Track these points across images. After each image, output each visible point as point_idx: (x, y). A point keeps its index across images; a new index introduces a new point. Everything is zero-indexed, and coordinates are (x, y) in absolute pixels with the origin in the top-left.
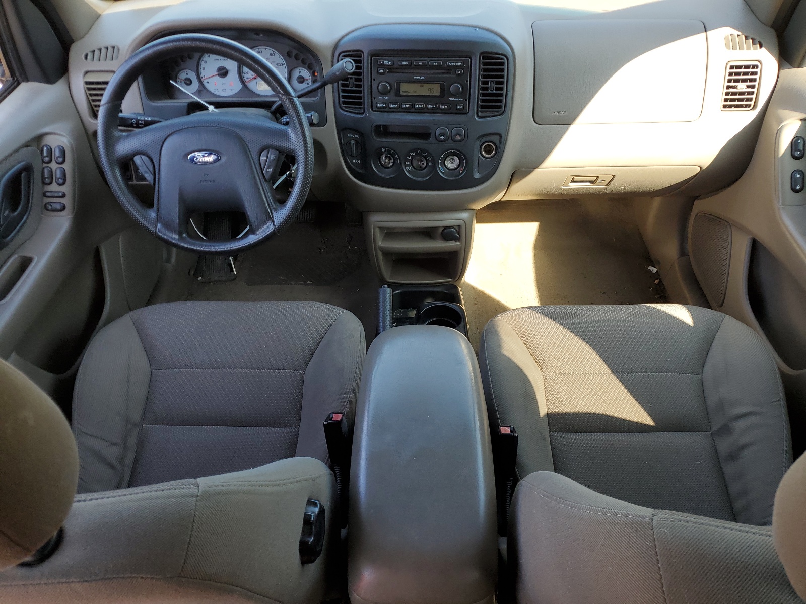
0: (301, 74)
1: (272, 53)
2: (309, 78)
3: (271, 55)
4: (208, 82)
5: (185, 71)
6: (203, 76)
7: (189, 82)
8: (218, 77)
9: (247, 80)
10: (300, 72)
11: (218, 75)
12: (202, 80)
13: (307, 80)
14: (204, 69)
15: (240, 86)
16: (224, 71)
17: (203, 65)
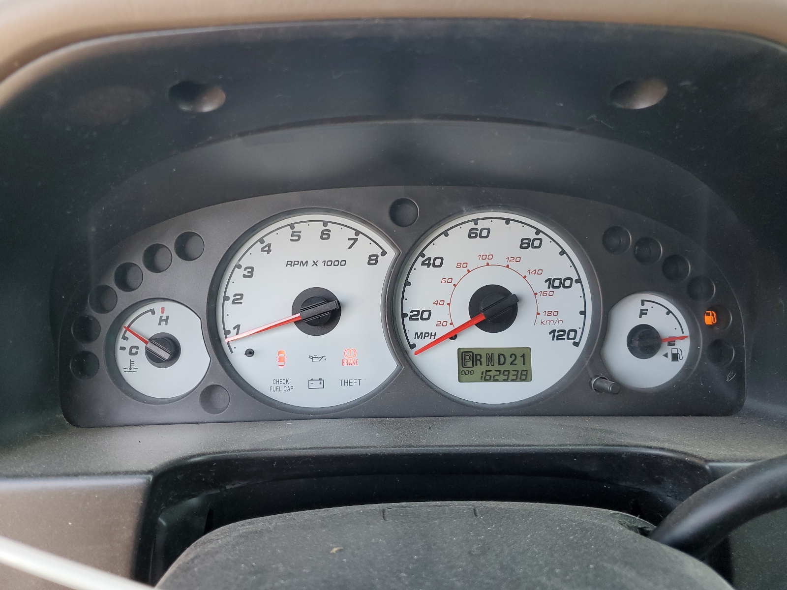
0: (645, 320)
1: (531, 234)
2: (679, 333)
3: (526, 244)
4: (250, 353)
5: (157, 306)
6: (229, 326)
7: (165, 355)
8: (294, 330)
9: (421, 343)
10: (643, 313)
11: (297, 322)
12: (225, 341)
13: (671, 341)
14: (238, 299)
15: (389, 365)
16: (330, 306)
17: (235, 283)
